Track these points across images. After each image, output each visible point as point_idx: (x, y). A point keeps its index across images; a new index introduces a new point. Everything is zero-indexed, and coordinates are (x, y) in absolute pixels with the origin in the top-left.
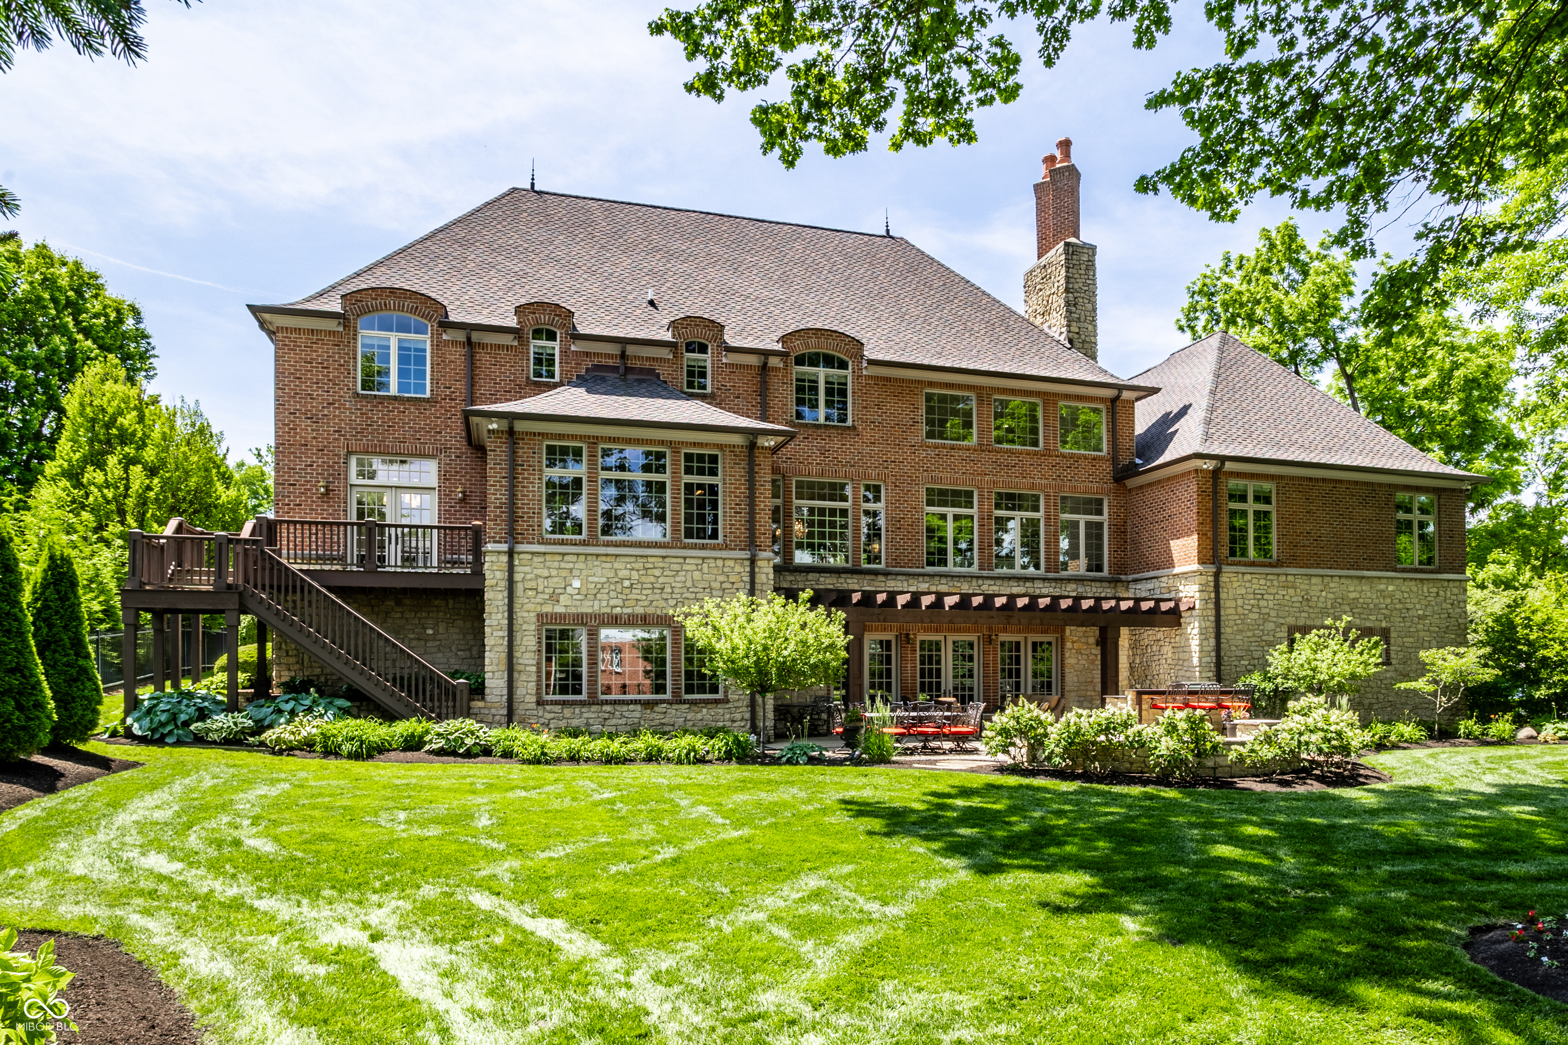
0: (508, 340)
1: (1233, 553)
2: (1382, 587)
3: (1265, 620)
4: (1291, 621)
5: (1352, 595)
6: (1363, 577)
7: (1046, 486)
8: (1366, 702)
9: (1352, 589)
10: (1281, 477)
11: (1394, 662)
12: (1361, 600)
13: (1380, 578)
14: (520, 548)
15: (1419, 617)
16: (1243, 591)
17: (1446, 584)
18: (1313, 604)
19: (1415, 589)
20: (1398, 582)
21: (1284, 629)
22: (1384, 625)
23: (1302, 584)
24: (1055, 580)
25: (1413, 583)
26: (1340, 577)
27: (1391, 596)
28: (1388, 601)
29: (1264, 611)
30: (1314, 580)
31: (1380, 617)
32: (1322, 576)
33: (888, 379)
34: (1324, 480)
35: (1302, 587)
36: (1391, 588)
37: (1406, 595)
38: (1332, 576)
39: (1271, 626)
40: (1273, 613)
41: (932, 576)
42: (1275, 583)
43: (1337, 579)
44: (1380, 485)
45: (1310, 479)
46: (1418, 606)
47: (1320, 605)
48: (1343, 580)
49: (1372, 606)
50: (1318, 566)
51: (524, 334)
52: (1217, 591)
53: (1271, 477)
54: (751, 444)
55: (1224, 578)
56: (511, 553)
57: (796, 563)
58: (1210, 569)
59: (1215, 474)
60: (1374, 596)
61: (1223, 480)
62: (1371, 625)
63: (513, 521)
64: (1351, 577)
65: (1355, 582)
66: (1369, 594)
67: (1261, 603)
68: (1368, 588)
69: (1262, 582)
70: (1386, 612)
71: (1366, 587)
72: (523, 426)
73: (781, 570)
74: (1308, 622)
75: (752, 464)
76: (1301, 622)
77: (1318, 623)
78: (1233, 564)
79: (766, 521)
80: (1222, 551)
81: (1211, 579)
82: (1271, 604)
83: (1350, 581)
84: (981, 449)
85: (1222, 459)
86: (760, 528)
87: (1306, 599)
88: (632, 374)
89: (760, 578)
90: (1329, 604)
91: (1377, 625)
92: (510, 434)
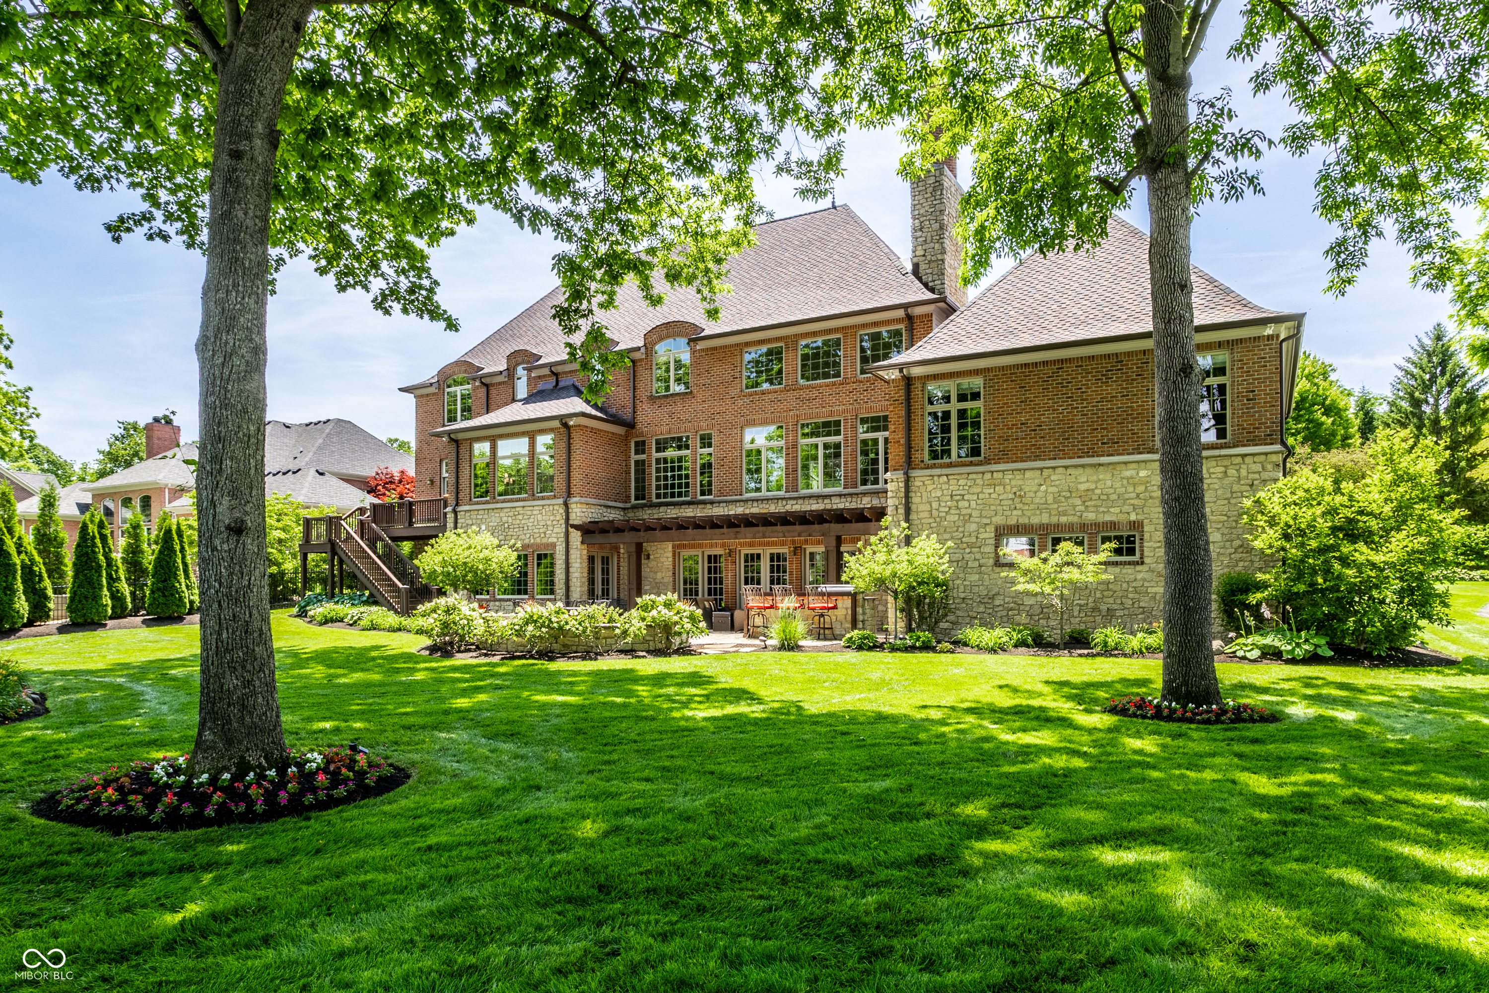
1: (934, 455)
2: (1128, 473)
3: (966, 522)
4: (999, 520)
5: (1083, 487)
6: (1100, 465)
8: (1104, 608)
9: (1083, 479)
10: (988, 370)
11: (1146, 560)
12: (1098, 491)
13: (1125, 463)
14: (459, 509)
16: (939, 494)
17: (1239, 460)
18: (1029, 500)
20: (1154, 465)
21: (991, 529)
22: (1133, 517)
23: (1017, 480)
26: (1066, 467)
27: (1146, 483)
28: (1141, 489)
29: (964, 512)
30: (1028, 474)
31: (1126, 508)
32: (1041, 469)
33: (715, 349)
34: (1045, 363)
35: (1013, 483)
36: (1143, 474)
38: (1054, 468)
39: (973, 527)
40: (975, 514)
41: (746, 501)
42: (980, 482)
43: (1061, 470)
44: (1129, 354)
45: (1027, 365)
47: (1037, 500)
48: (1069, 471)
49: (1114, 497)
50: (1037, 458)
51: (510, 372)
52: (907, 497)
53: (976, 372)
54: (565, 425)
55: (918, 483)
56: (455, 512)
57: (655, 500)
58: (900, 475)
59: (908, 382)
60: (1118, 485)
61: (918, 385)
62: (1114, 518)
63: (457, 493)
64: (1083, 466)
65: (1089, 471)
66: (1109, 483)
67: (961, 504)
68: (1109, 476)
69: (962, 482)
70: (1136, 502)
71: (1104, 475)
72: (460, 436)
73: (643, 506)
74: (1021, 521)
75: (569, 438)
76: (1012, 521)
77: (1035, 520)
78: (928, 467)
79: (576, 476)
80: (917, 456)
81: (902, 485)
82: (973, 504)
83: (1081, 470)
84: (787, 390)
85: (901, 367)
86: (573, 482)
87: (1019, 495)
88: (561, 384)
89: (572, 516)
90: (1050, 499)
91: (1122, 518)
92: (457, 442)
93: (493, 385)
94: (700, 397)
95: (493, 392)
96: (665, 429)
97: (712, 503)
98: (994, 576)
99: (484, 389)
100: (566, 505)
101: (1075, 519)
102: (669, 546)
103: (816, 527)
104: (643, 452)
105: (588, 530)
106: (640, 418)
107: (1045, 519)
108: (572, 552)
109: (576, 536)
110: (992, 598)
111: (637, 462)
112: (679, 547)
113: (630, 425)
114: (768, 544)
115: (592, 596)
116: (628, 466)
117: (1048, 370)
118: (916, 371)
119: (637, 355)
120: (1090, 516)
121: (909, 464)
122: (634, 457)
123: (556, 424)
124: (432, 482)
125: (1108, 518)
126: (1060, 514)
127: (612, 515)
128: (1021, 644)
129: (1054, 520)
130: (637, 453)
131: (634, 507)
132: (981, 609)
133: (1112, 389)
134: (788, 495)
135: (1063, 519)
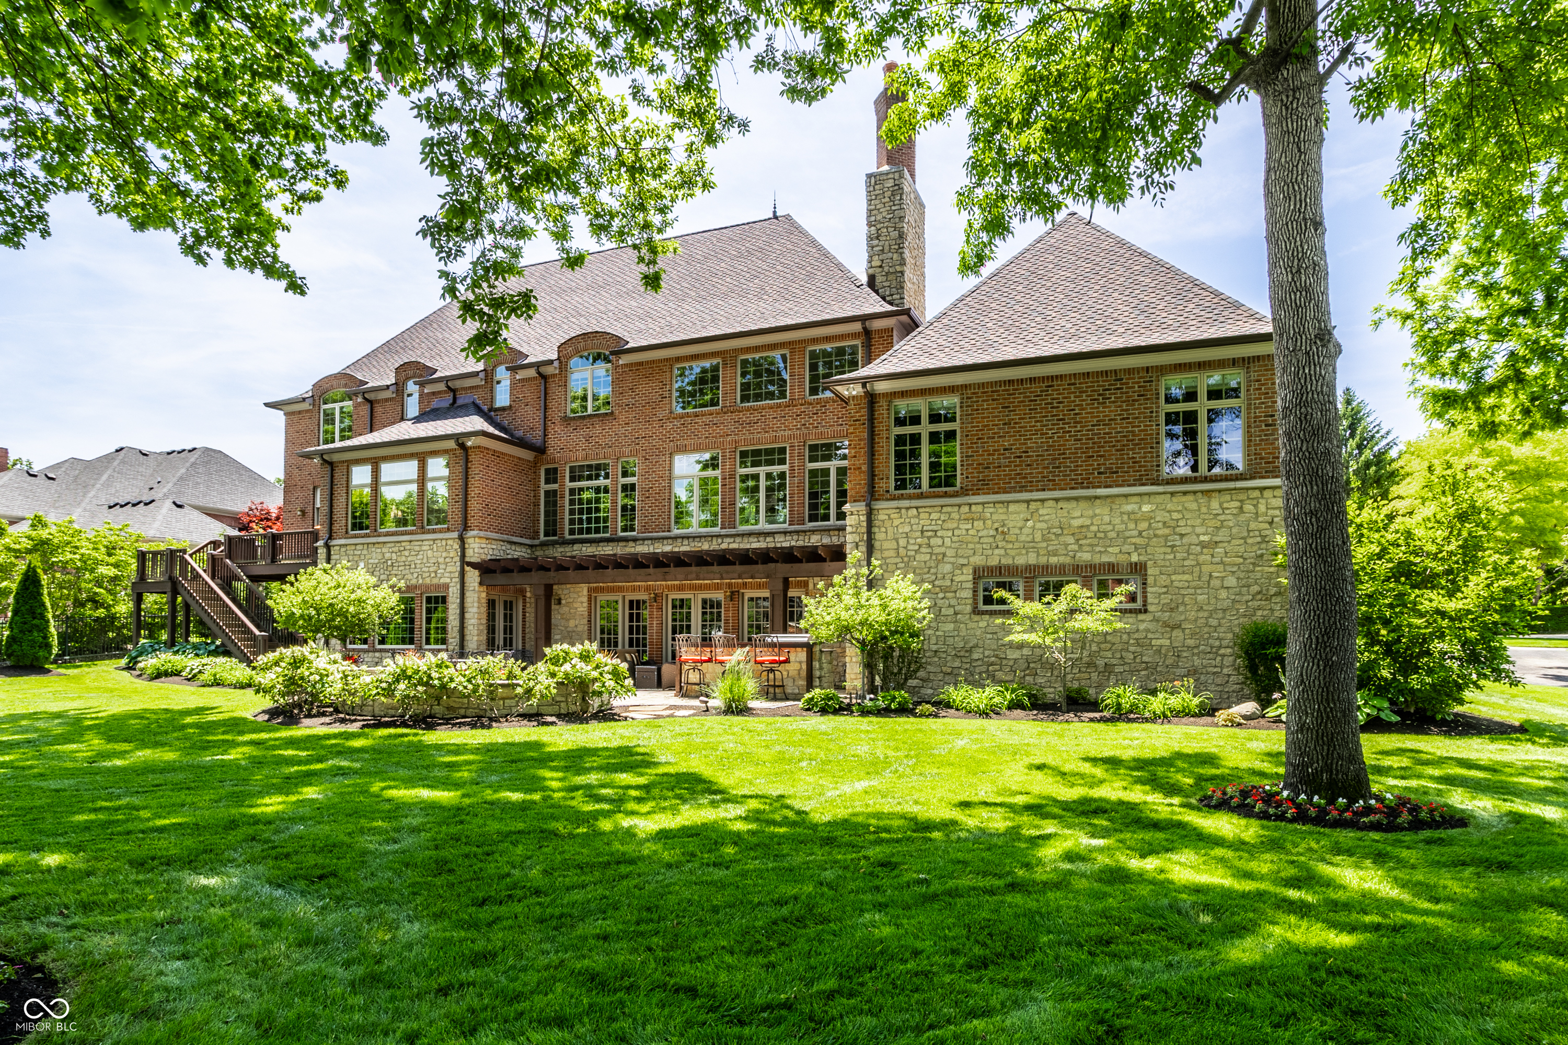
0: (388, 394)
1: (901, 485)
2: (1129, 508)
3: (938, 562)
4: (978, 560)
5: (1076, 523)
6: (1096, 498)
7: (790, 437)
8: (1101, 663)
9: (1077, 513)
10: (965, 387)
11: (1150, 608)
12: (1094, 528)
13: (1126, 496)
14: (333, 543)
15: (1203, 545)
16: (907, 529)
17: (1256, 494)
18: (1013, 538)
19: (1194, 506)
20: (1159, 499)
21: (969, 571)
22: (1135, 558)
23: (999, 514)
24: (797, 532)
25: (1191, 497)
26: (1057, 500)
27: (1149, 518)
28: (1144, 525)
29: (937, 550)
30: (1012, 507)
31: (1126, 548)
32: (1028, 502)
33: (641, 364)
34: (1032, 380)
35: (995, 517)
36: (1146, 508)
37: (1175, 516)
38: (1043, 501)
39: (947, 568)
40: (950, 553)
41: (675, 538)
42: (955, 516)
43: (1051, 503)
44: (1130, 371)
45: (1011, 382)
46: (1199, 530)
47: (1023, 538)
48: (1061, 504)
49: (1112, 535)
50: (1023, 489)
51: (399, 388)
52: (870, 532)
53: (951, 389)
54: (462, 446)
55: (882, 516)
56: (328, 547)
57: (567, 536)
58: (861, 507)
59: (872, 399)
60: (1117, 521)
61: (883, 403)
62: (1112, 559)
63: (331, 524)
64: (1076, 499)
65: (1083, 504)
66: (1107, 519)
67: (933, 541)
68: (1106, 510)
69: (934, 516)
70: (1138, 541)
71: (1101, 510)
72: (336, 458)
73: (554, 543)
74: (1004, 561)
75: (467, 461)
76: (994, 562)
77: (1021, 561)
78: (894, 498)
79: (475, 506)
80: (881, 485)
81: (863, 518)
82: (948, 541)
83: (1073, 504)
84: (724, 412)
85: (864, 381)
86: (471, 513)
87: (1001, 532)
88: (460, 402)
89: (469, 553)
90: (1038, 537)
91: (1122, 558)
92: (331, 464)
93: (378, 401)
94: (622, 418)
95: (378, 409)
96: (581, 454)
97: (635, 540)
98: (971, 625)
99: (367, 407)
100: (462, 539)
101: (1066, 560)
102: (584, 589)
103: (760, 567)
104: (555, 482)
105: (487, 569)
106: (551, 442)
107: (1032, 559)
108: (468, 594)
109: (473, 576)
110: (970, 651)
111: (547, 493)
112: (596, 590)
113: (541, 450)
114: (700, 588)
115: (491, 646)
116: (537, 497)
117: (1036, 388)
118: (882, 387)
119: (549, 370)
120: (1085, 557)
121: (872, 495)
122: (544, 487)
123: (451, 444)
124: (304, 513)
125: (1105, 559)
126: (1049, 554)
127: (517, 553)
128: (1015, 705)
129: (1043, 560)
130: (547, 482)
131: (543, 544)
132: (957, 664)
133: (1110, 410)
134: (724, 532)
135: (1054, 560)
